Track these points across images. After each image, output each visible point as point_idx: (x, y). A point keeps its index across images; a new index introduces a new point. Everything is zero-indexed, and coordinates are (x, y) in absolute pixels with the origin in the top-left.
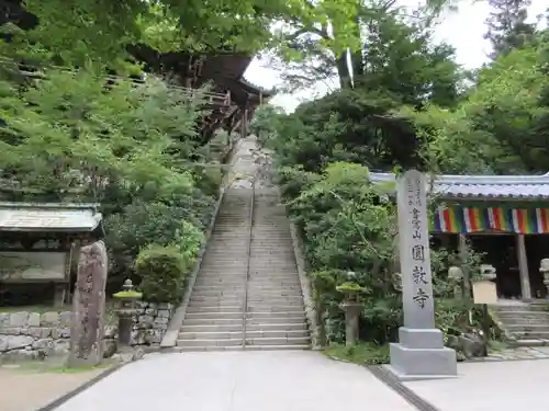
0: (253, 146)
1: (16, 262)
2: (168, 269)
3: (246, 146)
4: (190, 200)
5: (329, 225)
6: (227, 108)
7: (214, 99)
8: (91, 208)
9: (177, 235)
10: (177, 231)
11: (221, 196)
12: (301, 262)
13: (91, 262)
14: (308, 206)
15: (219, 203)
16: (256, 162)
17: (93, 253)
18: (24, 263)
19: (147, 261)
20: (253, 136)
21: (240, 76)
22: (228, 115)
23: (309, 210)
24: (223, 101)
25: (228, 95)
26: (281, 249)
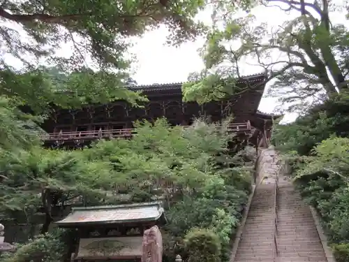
0: (273, 153)
1: (116, 245)
2: (206, 246)
3: (267, 154)
4: (225, 194)
5: (339, 202)
6: (249, 131)
7: (239, 127)
8: (157, 205)
9: (213, 220)
10: (214, 216)
11: (253, 191)
12: (324, 238)
13: (150, 241)
14: (316, 187)
15: (252, 195)
16: (277, 164)
17: (151, 235)
18: (121, 245)
19: (191, 240)
20: (271, 147)
21: (256, 110)
22: (251, 135)
23: (318, 190)
24: (246, 127)
25: (249, 123)
26: (306, 228)
